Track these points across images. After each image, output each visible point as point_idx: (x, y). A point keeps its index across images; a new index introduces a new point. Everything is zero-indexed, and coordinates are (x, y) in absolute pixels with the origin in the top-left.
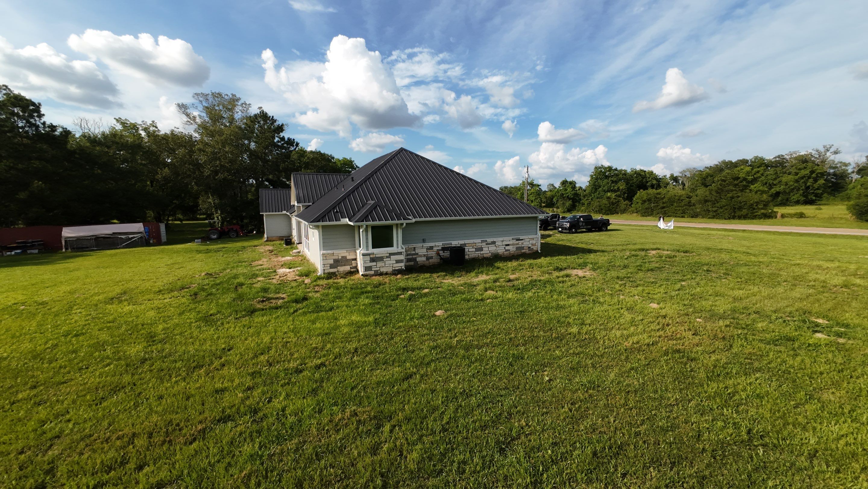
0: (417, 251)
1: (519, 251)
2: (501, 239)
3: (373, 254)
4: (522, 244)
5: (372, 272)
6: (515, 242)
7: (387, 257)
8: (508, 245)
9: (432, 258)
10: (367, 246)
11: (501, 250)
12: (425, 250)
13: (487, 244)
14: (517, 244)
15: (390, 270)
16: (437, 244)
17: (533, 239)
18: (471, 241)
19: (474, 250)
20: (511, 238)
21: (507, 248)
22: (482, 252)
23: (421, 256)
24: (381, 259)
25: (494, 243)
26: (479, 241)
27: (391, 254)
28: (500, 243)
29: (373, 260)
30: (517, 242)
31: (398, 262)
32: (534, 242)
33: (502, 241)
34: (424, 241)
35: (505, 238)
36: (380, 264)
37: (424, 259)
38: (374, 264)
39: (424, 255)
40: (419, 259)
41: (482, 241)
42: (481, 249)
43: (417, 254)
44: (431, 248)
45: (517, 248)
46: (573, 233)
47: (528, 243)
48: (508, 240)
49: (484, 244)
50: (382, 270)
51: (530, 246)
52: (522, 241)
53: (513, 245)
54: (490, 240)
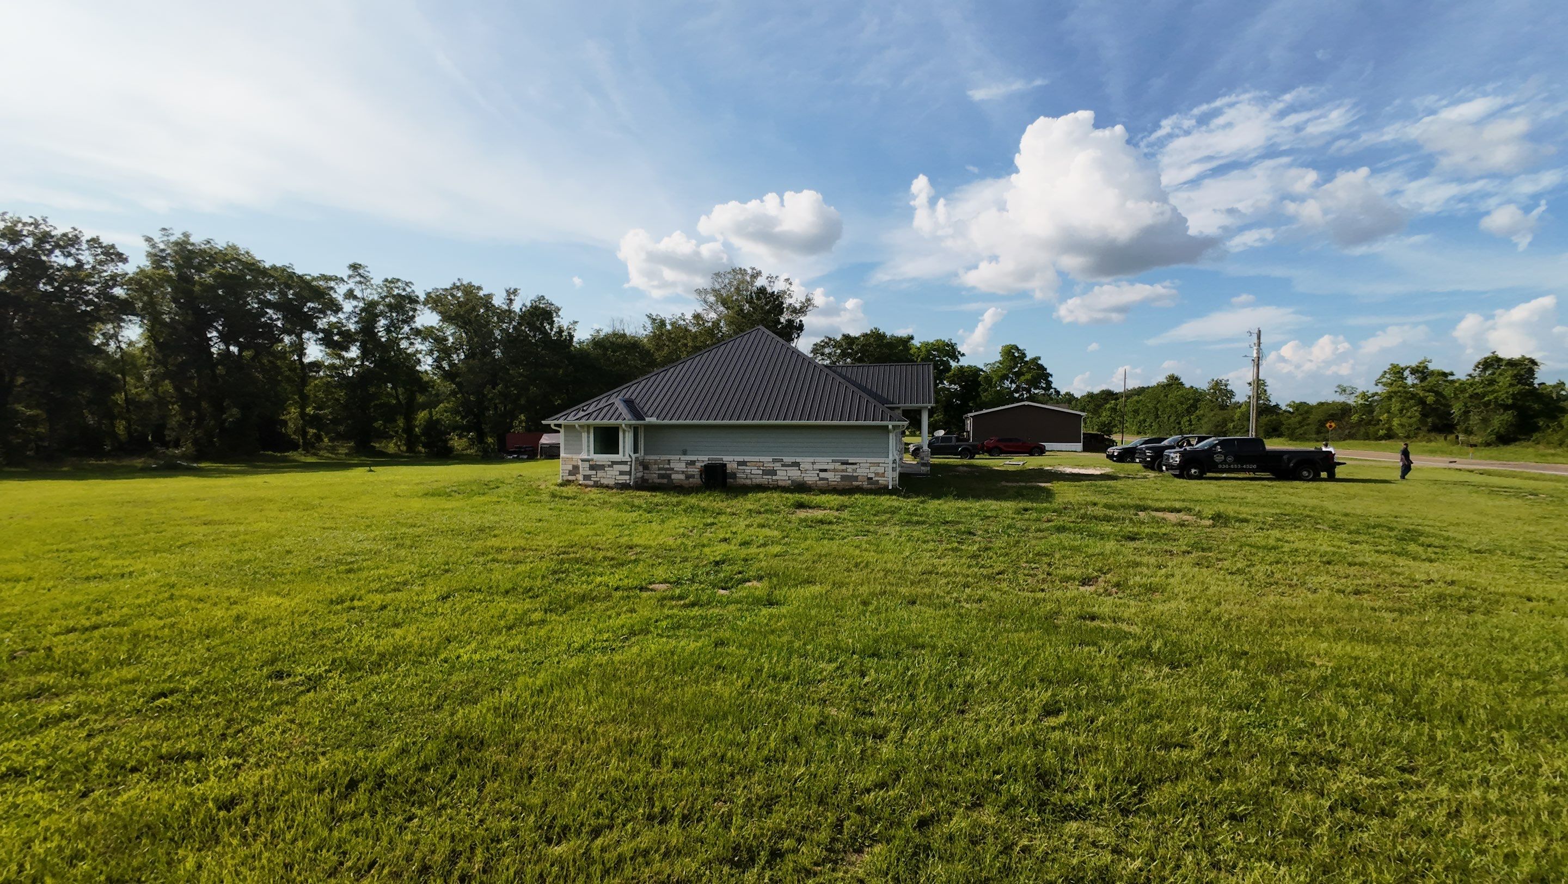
0: (672, 465)
1: (847, 483)
2: (811, 459)
3: (592, 460)
4: (855, 470)
5: (591, 483)
6: (838, 466)
7: (609, 466)
8: (825, 470)
9: (693, 476)
10: (589, 451)
11: (810, 478)
12: (683, 465)
13: (783, 466)
14: (843, 471)
15: (612, 482)
16: (701, 458)
17: (878, 464)
18: (756, 459)
19: (761, 472)
20: (830, 459)
21: (822, 475)
22: (774, 478)
23: (677, 472)
24: (602, 467)
25: (797, 464)
26: (770, 459)
27: (614, 463)
28: (809, 467)
29: (592, 468)
30: (844, 467)
31: (622, 473)
32: (881, 470)
33: (813, 463)
34: (685, 453)
35: (818, 459)
36: (600, 474)
37: (682, 477)
38: (594, 472)
39: (683, 472)
40: (673, 476)
41: (774, 461)
42: (773, 472)
43: (673, 469)
44: (693, 463)
45: (843, 477)
46: (1191, 477)
47: (868, 471)
48: (824, 462)
49: (779, 464)
50: (603, 481)
51: (872, 475)
52: (854, 467)
53: (835, 470)
54: (788, 460)
